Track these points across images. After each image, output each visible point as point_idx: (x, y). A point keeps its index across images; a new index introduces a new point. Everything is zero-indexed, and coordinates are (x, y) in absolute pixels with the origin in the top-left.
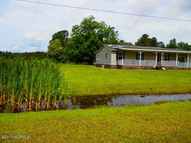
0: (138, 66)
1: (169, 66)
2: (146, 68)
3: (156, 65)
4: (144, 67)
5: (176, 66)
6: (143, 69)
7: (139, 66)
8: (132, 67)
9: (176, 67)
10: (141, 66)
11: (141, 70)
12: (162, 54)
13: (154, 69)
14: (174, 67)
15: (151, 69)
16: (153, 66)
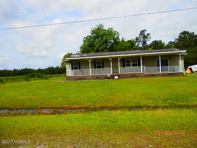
0: (88, 76)
1: (130, 74)
2: (98, 78)
3: (112, 73)
4: (95, 77)
5: (142, 72)
6: (94, 79)
7: (90, 76)
8: (80, 77)
9: (142, 74)
10: (92, 76)
11: (93, 80)
12: (119, 59)
13: (109, 78)
14: (139, 73)
15: (105, 78)
16: (107, 75)
